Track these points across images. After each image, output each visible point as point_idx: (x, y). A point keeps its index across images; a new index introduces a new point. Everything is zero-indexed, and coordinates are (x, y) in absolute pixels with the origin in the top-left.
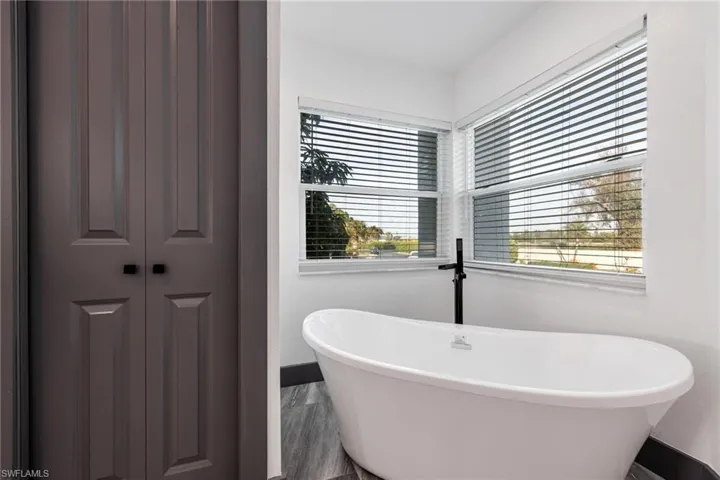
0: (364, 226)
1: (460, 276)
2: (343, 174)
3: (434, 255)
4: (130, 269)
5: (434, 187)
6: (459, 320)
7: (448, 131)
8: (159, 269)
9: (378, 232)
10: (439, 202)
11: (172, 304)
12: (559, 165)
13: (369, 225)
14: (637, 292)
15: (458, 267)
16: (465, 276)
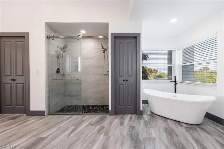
0: (151, 70)
1: (176, 84)
2: (146, 58)
3: (172, 79)
4: (124, 80)
5: (171, 64)
6: (175, 92)
7: (175, 50)
8: (127, 81)
9: (156, 71)
10: (173, 67)
11: (128, 86)
12: (201, 60)
13: (153, 69)
14: (215, 88)
15: (175, 82)
16: (177, 84)
